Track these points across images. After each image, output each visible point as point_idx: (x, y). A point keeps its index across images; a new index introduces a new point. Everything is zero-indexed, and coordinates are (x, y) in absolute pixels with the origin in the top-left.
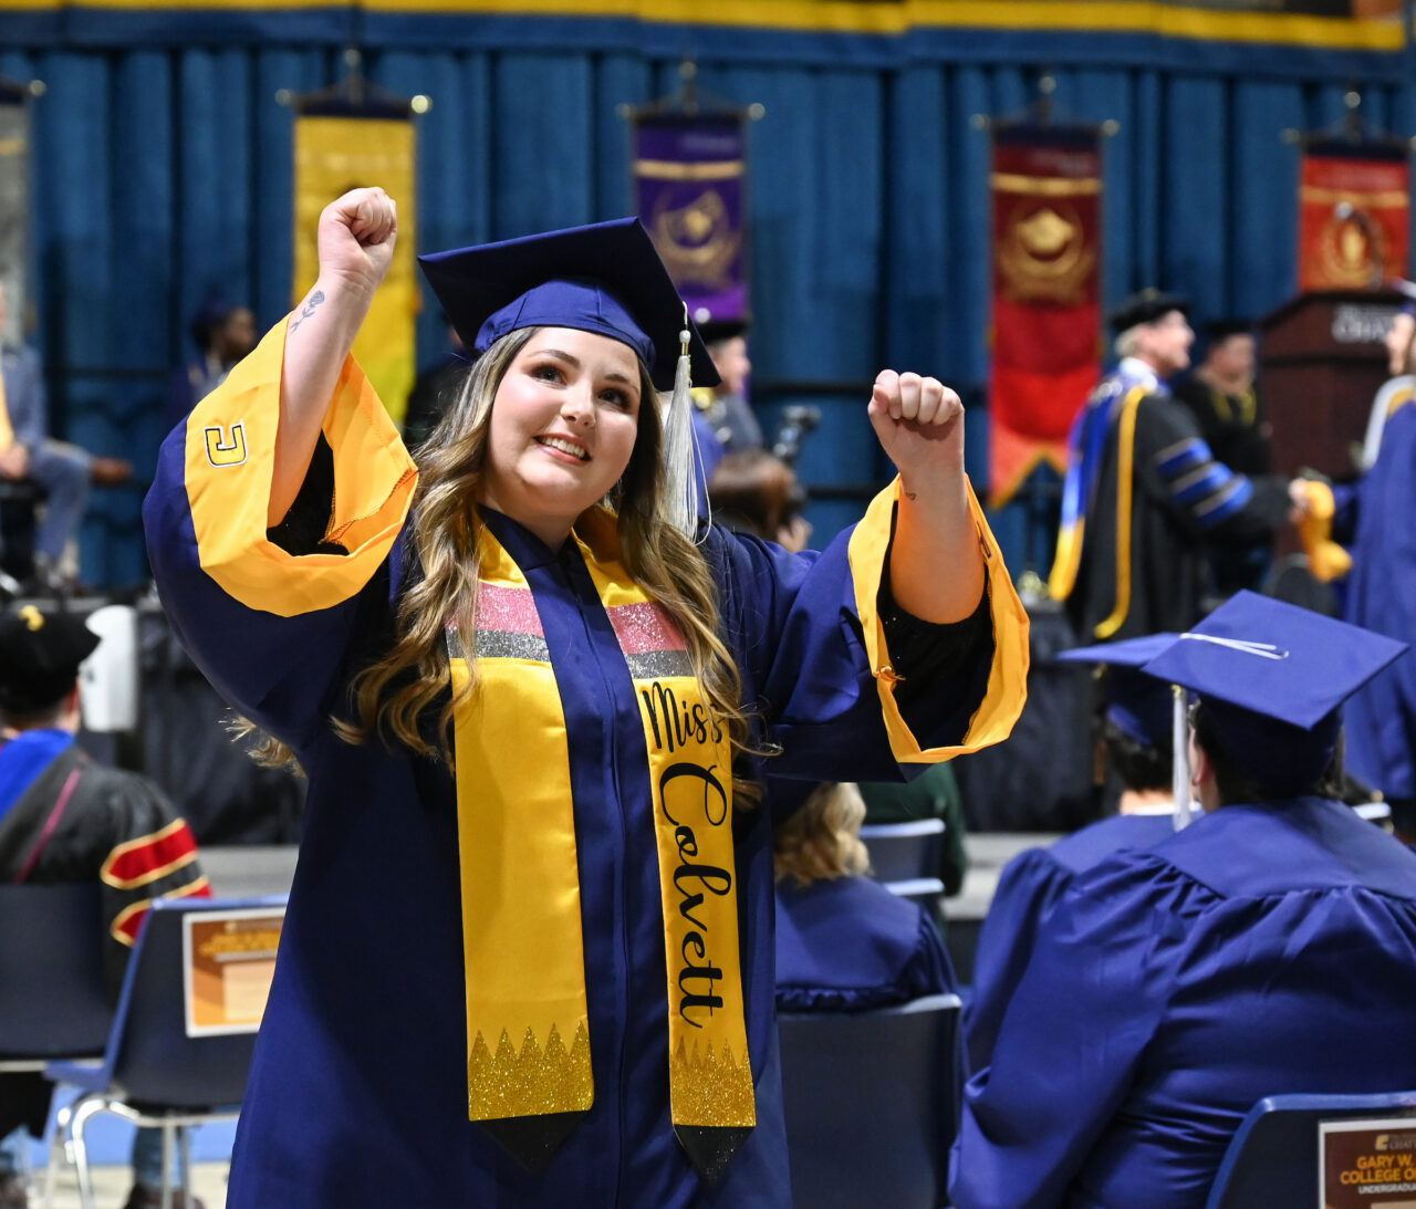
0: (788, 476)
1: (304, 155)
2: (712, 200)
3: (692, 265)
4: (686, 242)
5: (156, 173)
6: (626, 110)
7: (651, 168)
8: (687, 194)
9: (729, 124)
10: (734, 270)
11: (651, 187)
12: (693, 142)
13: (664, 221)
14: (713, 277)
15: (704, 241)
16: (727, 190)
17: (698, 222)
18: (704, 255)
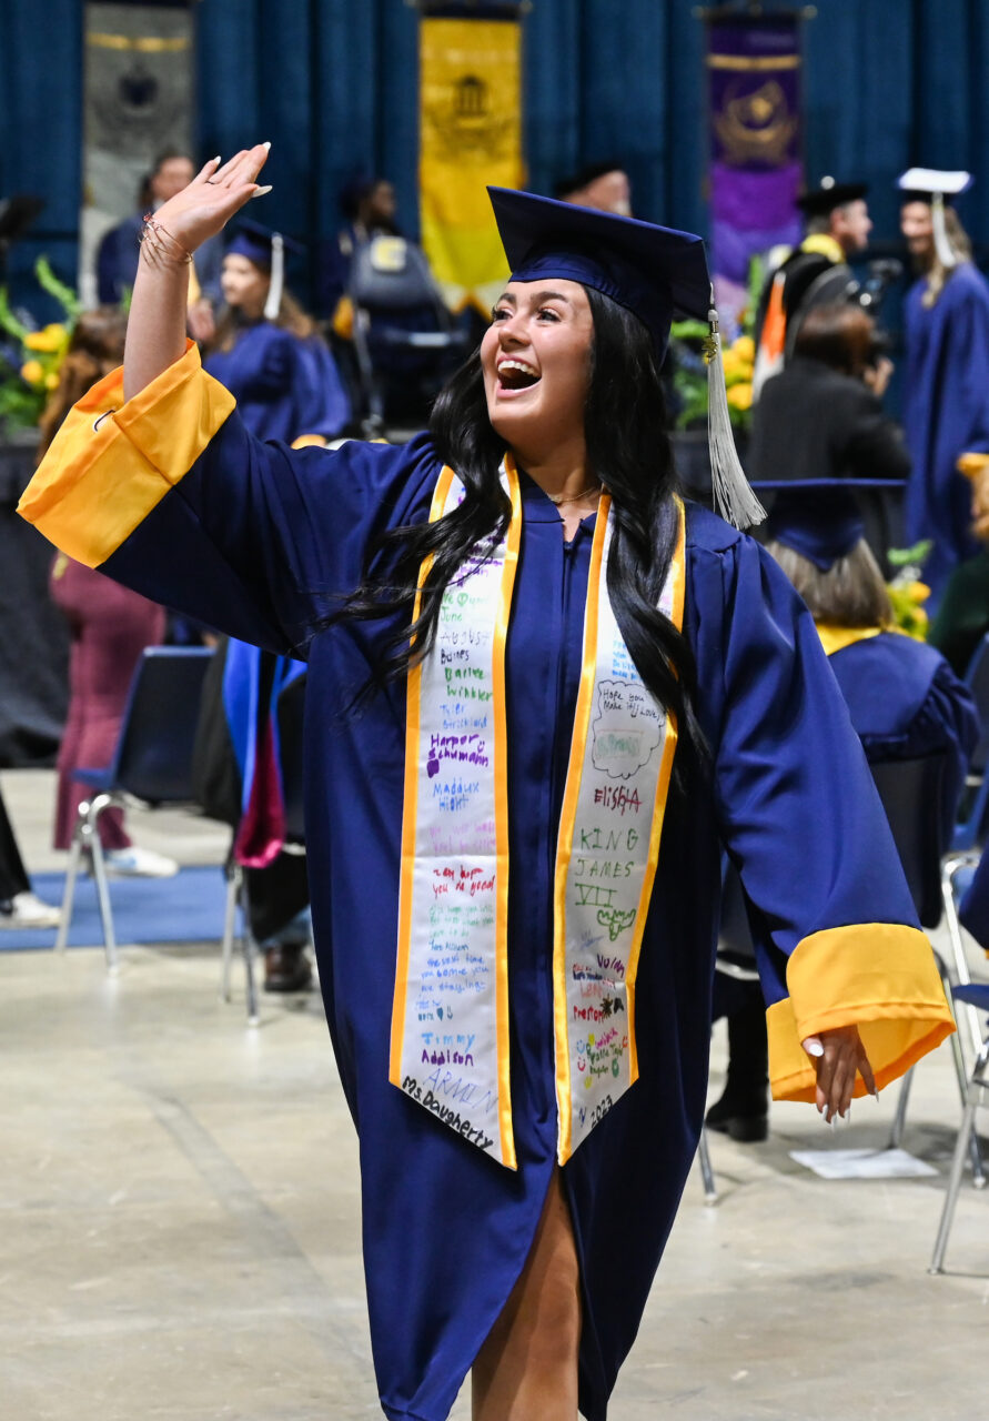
0: (868, 322)
1: (428, 52)
2: (773, 89)
3: (755, 145)
4: (752, 124)
5: (298, 67)
6: (699, 12)
7: (721, 61)
8: (751, 83)
9: (785, 23)
10: (792, 148)
11: (722, 78)
12: (758, 38)
13: (733, 107)
14: (774, 154)
15: (766, 124)
16: (786, 79)
17: (761, 107)
18: (766, 136)
